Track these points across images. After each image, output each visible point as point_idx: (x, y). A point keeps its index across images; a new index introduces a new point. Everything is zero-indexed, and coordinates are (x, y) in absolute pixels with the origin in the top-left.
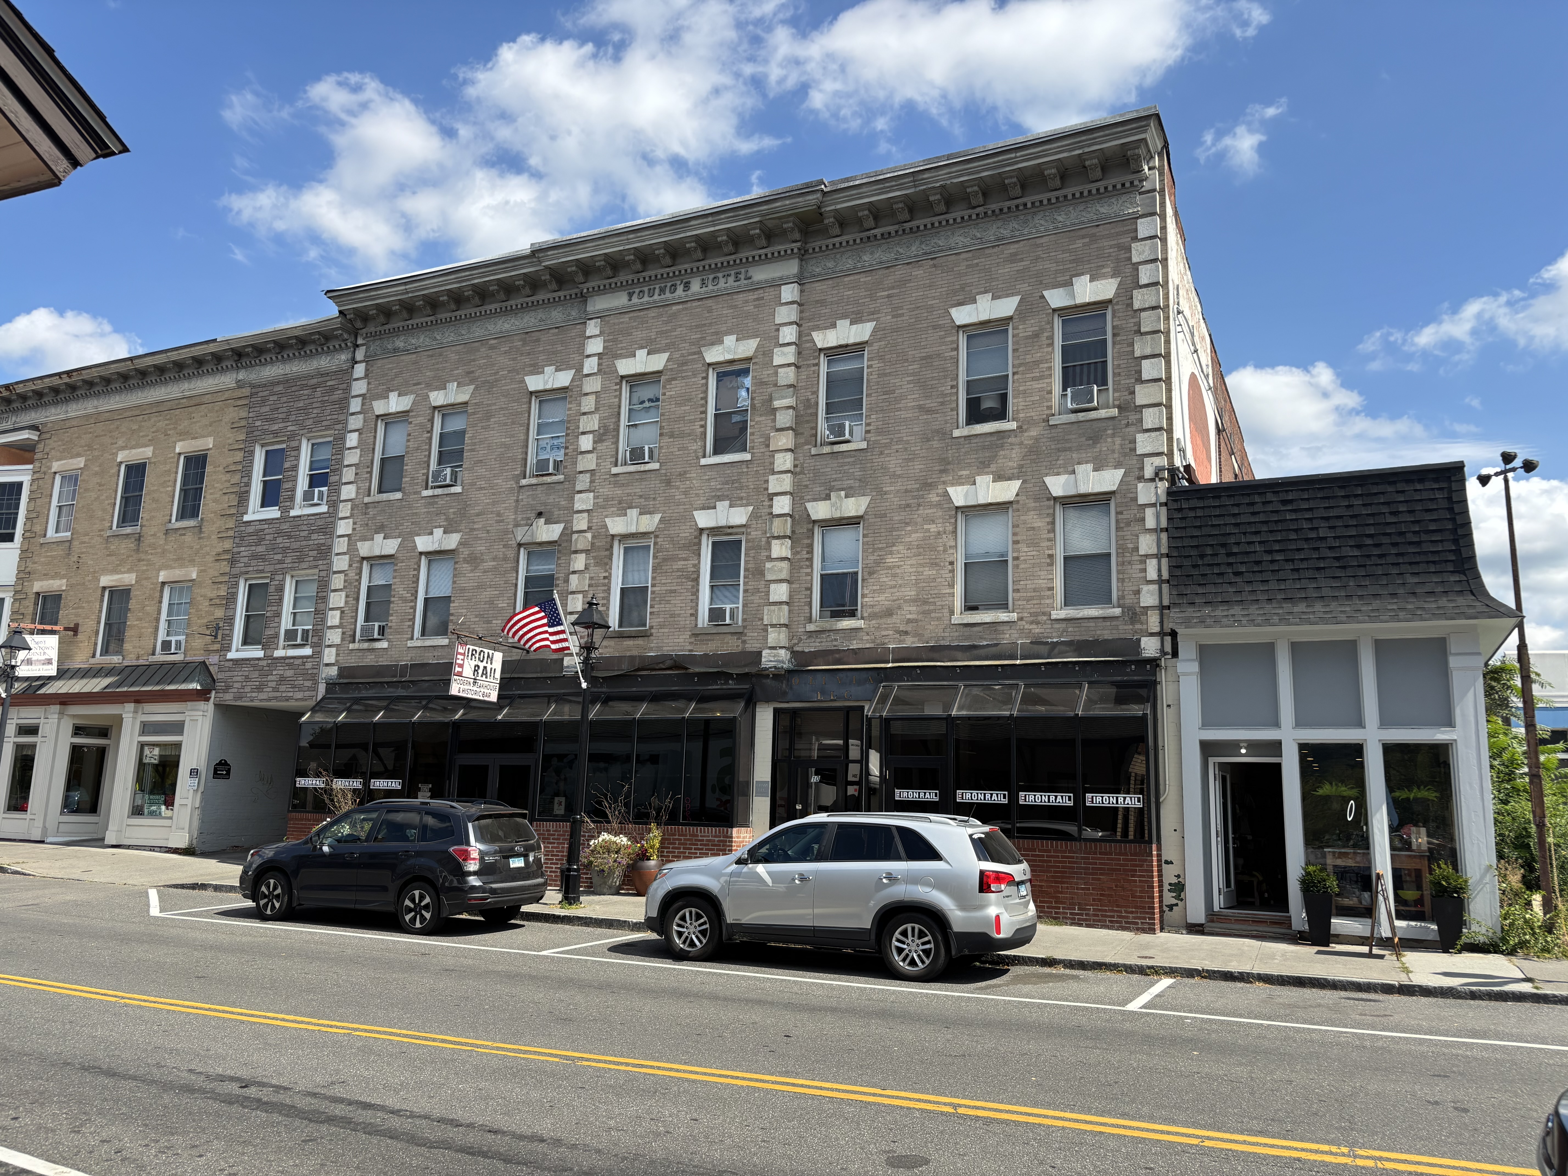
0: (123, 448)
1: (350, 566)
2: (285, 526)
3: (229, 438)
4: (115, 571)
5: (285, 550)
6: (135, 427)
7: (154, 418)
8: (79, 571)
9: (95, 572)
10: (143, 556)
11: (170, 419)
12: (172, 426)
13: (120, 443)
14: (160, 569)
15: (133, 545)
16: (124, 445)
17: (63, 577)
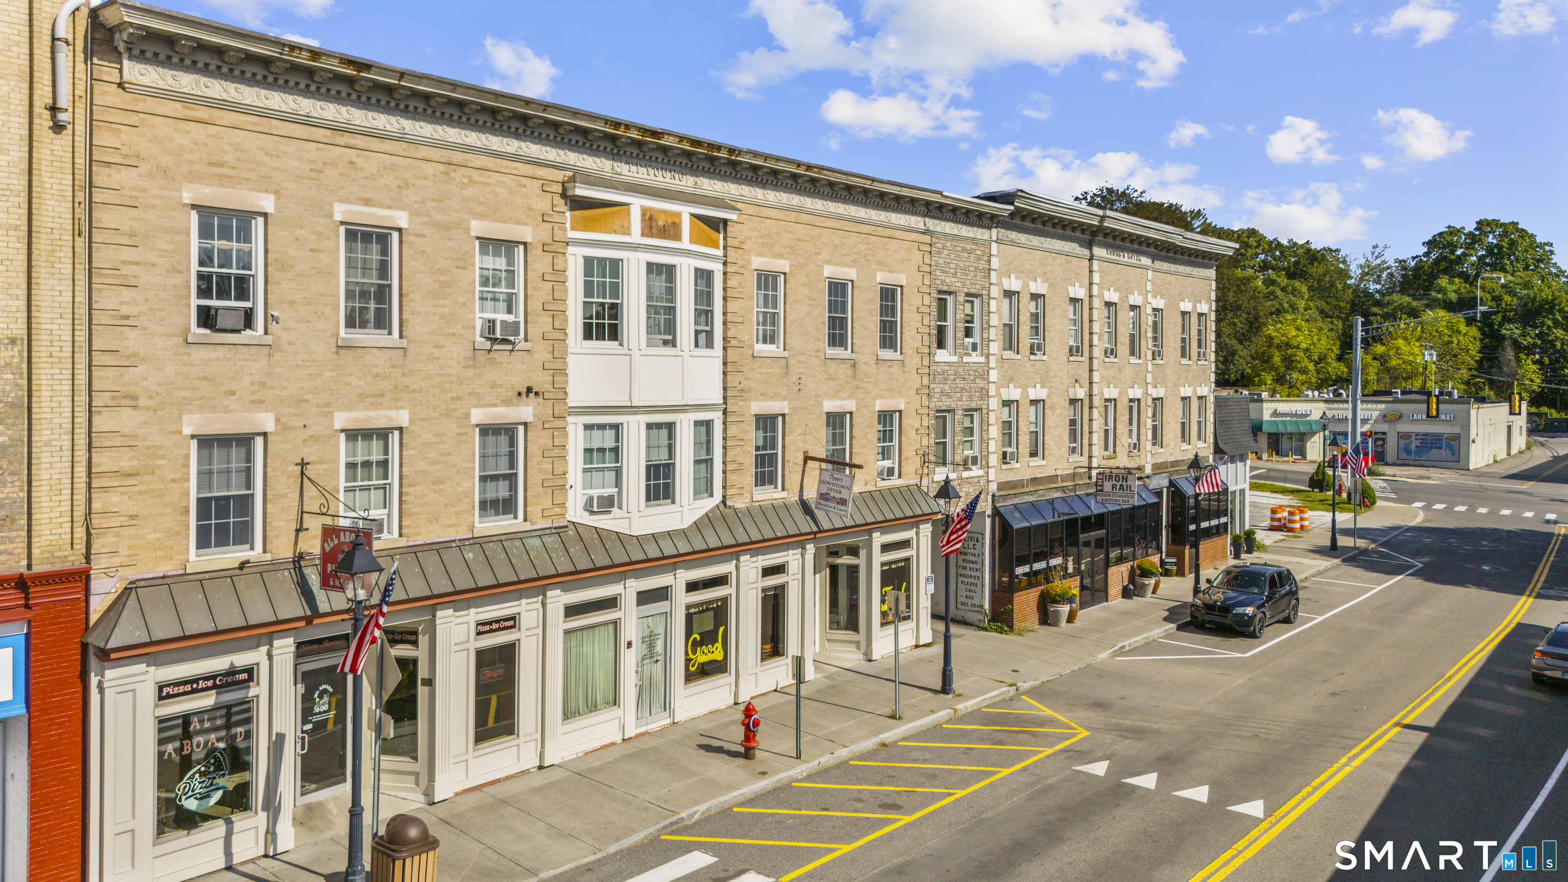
0: (829, 262)
3: (917, 280)
4: (836, 396)
5: (961, 390)
6: (837, 242)
7: (854, 238)
8: (801, 393)
9: (817, 396)
10: (860, 384)
11: (868, 244)
12: (870, 253)
13: (825, 255)
14: (875, 398)
15: (849, 371)
16: (828, 258)
17: (784, 399)
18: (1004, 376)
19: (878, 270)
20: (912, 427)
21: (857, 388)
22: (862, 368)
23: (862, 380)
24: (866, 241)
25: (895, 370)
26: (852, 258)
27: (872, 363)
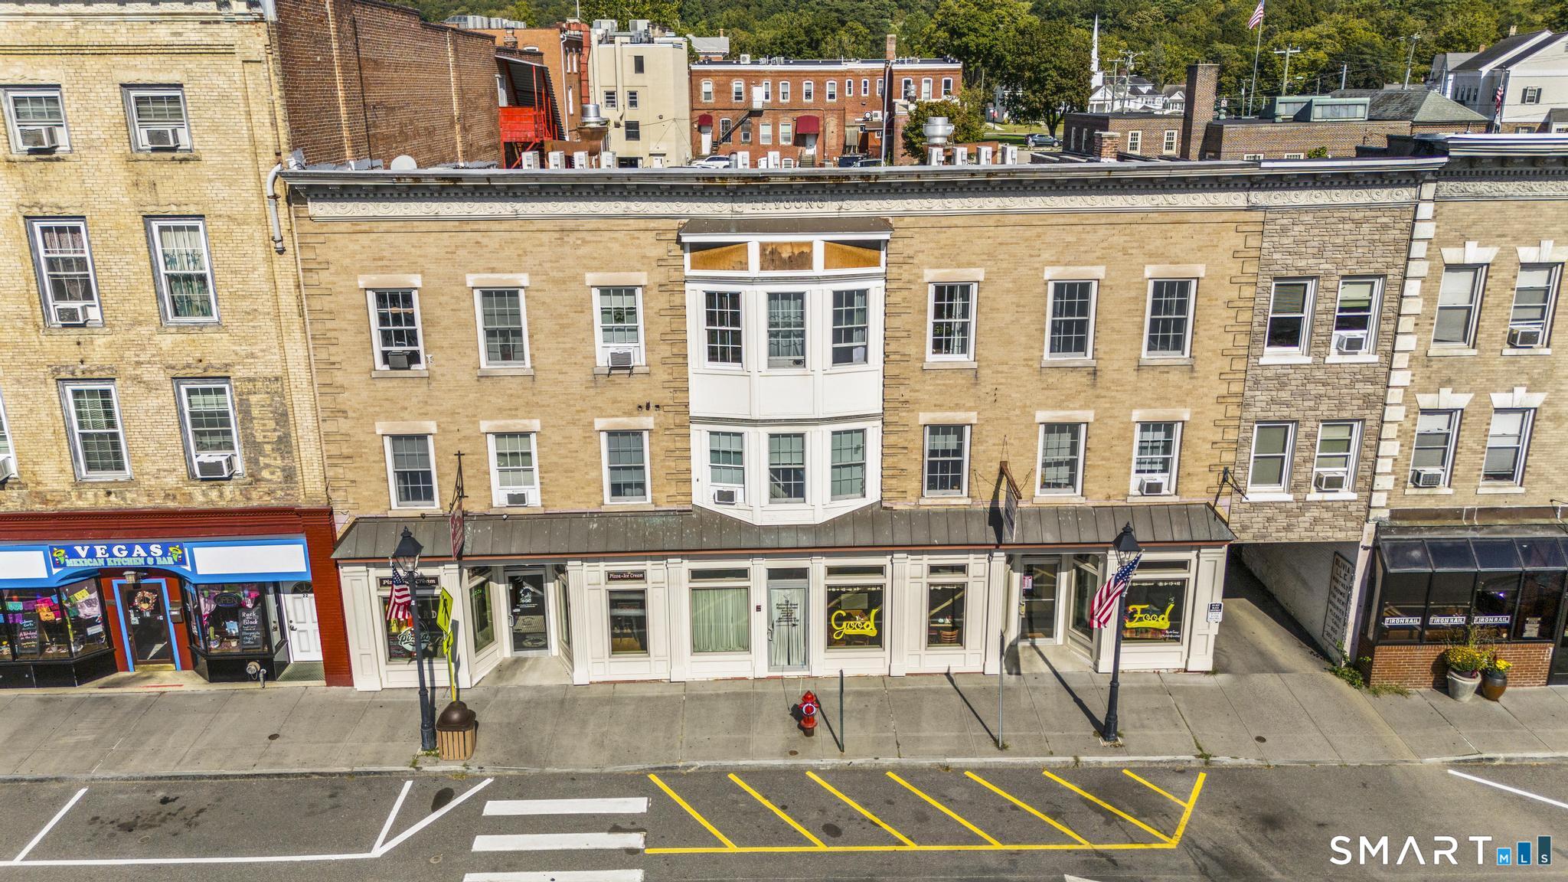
0: (1053, 263)
1: (1406, 416)
2: (1319, 374)
3: (1230, 269)
4: (1059, 406)
6: (1071, 239)
7: (1102, 231)
8: (997, 404)
9: (1025, 406)
10: (1103, 393)
11: (1131, 234)
12: (1135, 244)
13: (1046, 255)
14: (1133, 407)
15: (1086, 380)
16: (1054, 259)
17: (970, 409)
18: (1429, 378)
19: (1150, 263)
20: (1204, 440)
21: (1098, 397)
22: (1107, 376)
23: (1108, 389)
24: (1128, 231)
25: (1176, 376)
26: (1098, 254)
27: (1129, 370)
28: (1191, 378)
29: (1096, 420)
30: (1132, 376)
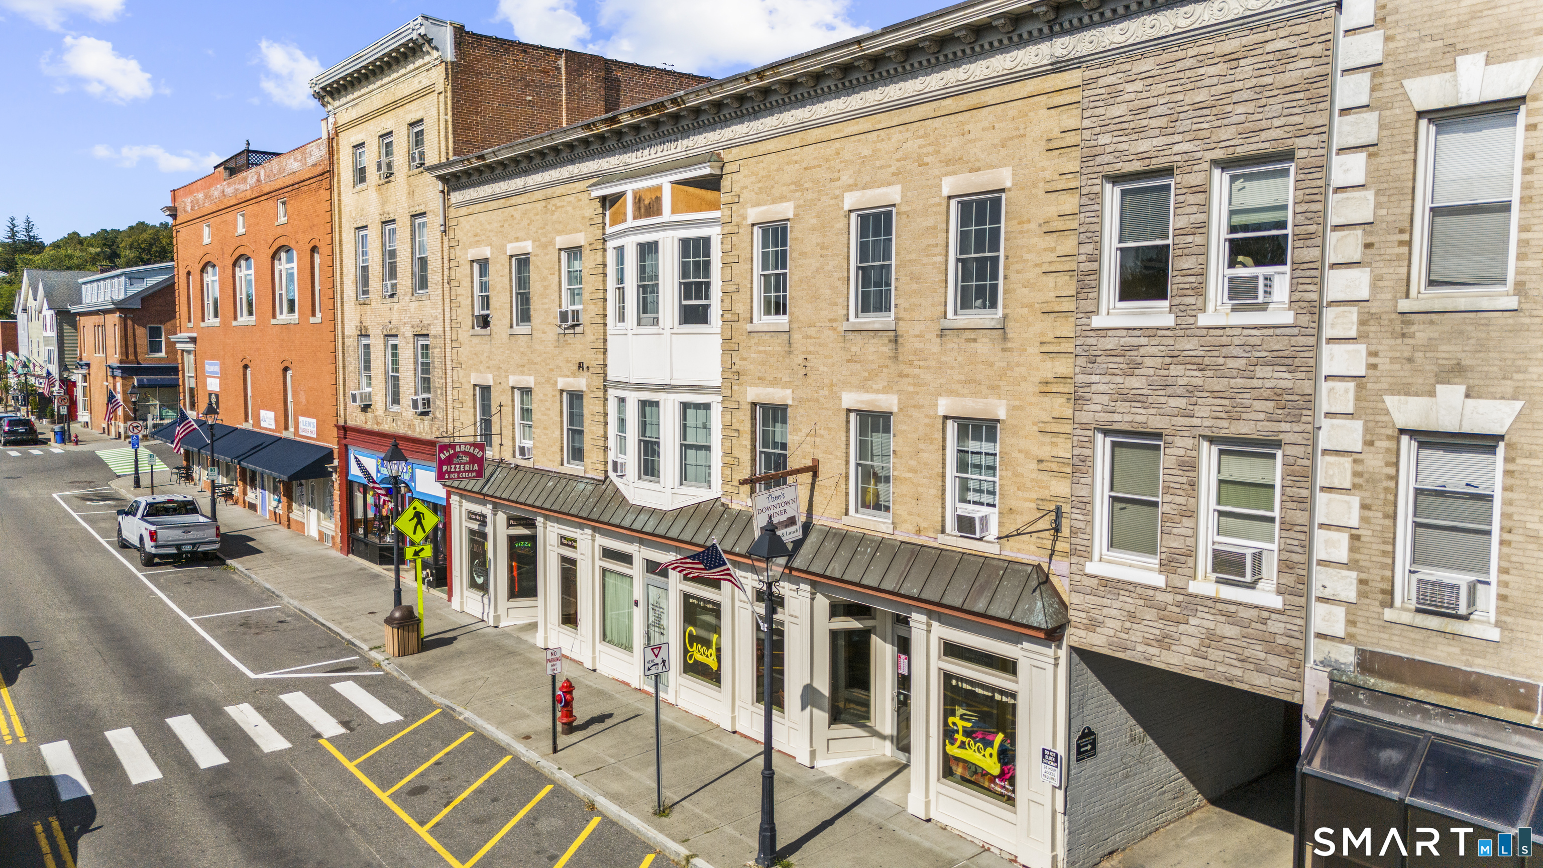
0: (851, 188)
1: (1369, 443)
2: (1188, 344)
3: (1043, 169)
4: (862, 386)
5: (1191, 391)
6: (866, 152)
7: (897, 135)
8: (809, 380)
9: (832, 385)
10: (906, 370)
11: (926, 136)
12: (930, 149)
13: (846, 178)
14: (938, 394)
15: (887, 350)
16: (851, 182)
17: (785, 386)
18: (1410, 360)
19: (947, 174)
20: (1027, 453)
21: (901, 375)
22: (909, 343)
23: (911, 363)
24: (921, 132)
25: (984, 347)
26: (893, 169)
27: (932, 336)
28: (1004, 350)
29: (901, 410)
30: (934, 345)
